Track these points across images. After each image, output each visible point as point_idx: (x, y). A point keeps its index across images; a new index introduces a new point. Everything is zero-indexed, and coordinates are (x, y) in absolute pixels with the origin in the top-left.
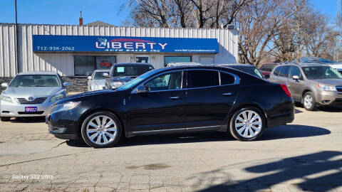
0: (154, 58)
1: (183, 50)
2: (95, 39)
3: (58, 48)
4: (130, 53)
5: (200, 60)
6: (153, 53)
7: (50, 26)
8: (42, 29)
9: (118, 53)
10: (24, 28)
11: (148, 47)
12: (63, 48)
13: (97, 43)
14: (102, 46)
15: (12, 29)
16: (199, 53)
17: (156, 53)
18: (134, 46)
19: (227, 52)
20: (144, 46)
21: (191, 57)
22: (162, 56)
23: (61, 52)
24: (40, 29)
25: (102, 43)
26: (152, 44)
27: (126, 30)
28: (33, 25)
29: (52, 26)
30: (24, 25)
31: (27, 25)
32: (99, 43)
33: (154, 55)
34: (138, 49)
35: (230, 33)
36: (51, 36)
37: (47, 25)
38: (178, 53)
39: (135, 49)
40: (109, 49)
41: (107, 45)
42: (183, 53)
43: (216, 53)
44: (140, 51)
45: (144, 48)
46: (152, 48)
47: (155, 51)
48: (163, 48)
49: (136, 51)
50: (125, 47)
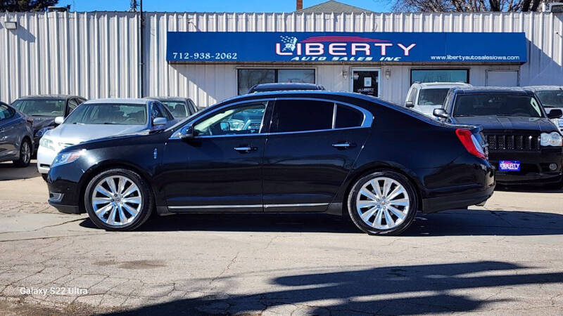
0: (389, 72)
1: (449, 57)
2: (276, 37)
3: (208, 55)
4: (340, 63)
5: (487, 77)
6: (387, 63)
7: (198, 14)
8: (183, 19)
9: (317, 63)
10: (154, 20)
11: (375, 52)
12: (218, 56)
13: (278, 46)
14: (288, 51)
15: (135, 21)
16: (485, 63)
17: (393, 64)
18: (349, 50)
19: (550, 60)
21: (467, 71)
22: (406, 70)
23: (213, 62)
24: (180, 21)
25: (288, 46)
26: (384, 46)
27: (335, 20)
28: (168, 14)
29: (202, 14)
30: (153, 14)
31: (159, 15)
32: (282, 46)
33: (390, 68)
34: (356, 56)
35: (556, 19)
36: (199, 33)
37: (192, 14)
38: (440, 63)
40: (301, 57)
41: (296, 49)
42: (450, 63)
43: (522, 63)
44: (360, 59)
45: (368, 53)
46: (383, 53)
47: (389, 59)
48: (407, 54)
49: (352, 59)
50: (331, 52)
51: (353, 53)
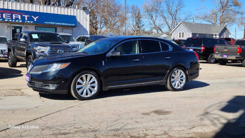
1: (51, 23)
4: (8, 22)
16: (62, 26)
17: (30, 24)
18: (12, 17)
19: (82, 26)
20: (19, 17)
21: (56, 28)
22: (34, 26)
26: (26, 16)
27: (4, 3)
33: (27, 25)
34: (15, 20)
39: (12, 19)
43: (74, 27)
44: (17, 21)
45: (20, 19)
46: (26, 19)
47: (29, 22)
48: (35, 20)
49: (13, 21)
50: (4, 17)
51: (14, 18)
